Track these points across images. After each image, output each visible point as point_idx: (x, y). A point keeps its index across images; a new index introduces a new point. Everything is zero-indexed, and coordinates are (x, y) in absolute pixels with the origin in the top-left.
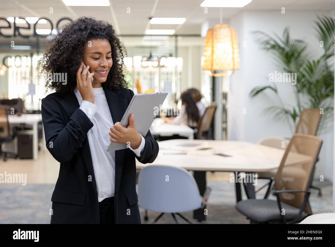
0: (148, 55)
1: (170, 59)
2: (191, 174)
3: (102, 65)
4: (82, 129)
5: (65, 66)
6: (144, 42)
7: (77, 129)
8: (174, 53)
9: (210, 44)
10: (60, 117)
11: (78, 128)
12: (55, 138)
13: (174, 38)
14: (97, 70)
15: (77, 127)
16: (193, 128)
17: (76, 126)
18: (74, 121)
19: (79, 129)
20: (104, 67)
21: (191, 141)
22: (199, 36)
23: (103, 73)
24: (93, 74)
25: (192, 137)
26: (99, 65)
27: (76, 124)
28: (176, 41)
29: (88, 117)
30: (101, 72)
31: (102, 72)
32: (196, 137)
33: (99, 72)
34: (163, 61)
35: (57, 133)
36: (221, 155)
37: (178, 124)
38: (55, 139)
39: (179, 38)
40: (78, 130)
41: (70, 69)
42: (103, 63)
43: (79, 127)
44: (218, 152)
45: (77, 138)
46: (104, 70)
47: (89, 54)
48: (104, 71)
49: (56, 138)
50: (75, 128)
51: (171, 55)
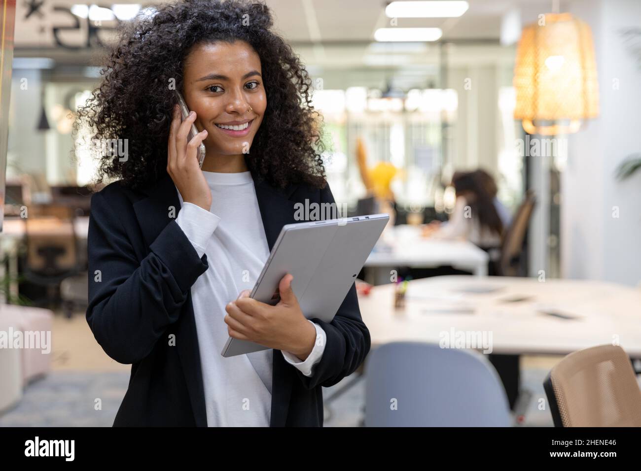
0: (382, 85)
1: (430, 92)
2: (482, 359)
3: (231, 108)
4: (172, 276)
5: (135, 116)
6: (373, 57)
7: (161, 276)
8: (437, 79)
9: (530, 59)
10: (128, 244)
11: (162, 274)
12: (106, 299)
13: (437, 50)
14: (218, 121)
15: (161, 271)
16: (485, 249)
17: (159, 269)
18: (156, 255)
19: (165, 275)
20: (236, 113)
21: (482, 280)
22: (494, 41)
23: (236, 128)
24: (204, 134)
25: (482, 270)
26: (224, 109)
27: (158, 262)
28: (444, 55)
29: (192, 244)
30: (231, 127)
31: (233, 125)
32: (494, 270)
33: (227, 127)
34: (415, 99)
35: (114, 287)
36: (555, 315)
37: (451, 239)
38: (107, 302)
39: (452, 50)
40: (163, 278)
41: (148, 125)
42: (232, 104)
43: (164, 271)
44: (548, 308)
45: (159, 298)
46: (239, 119)
47: (197, 81)
48: (238, 124)
49: (108, 300)
50: (156, 273)
51: (431, 86)
